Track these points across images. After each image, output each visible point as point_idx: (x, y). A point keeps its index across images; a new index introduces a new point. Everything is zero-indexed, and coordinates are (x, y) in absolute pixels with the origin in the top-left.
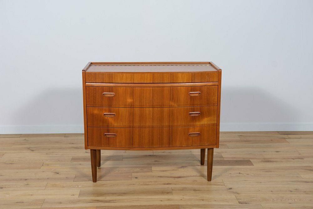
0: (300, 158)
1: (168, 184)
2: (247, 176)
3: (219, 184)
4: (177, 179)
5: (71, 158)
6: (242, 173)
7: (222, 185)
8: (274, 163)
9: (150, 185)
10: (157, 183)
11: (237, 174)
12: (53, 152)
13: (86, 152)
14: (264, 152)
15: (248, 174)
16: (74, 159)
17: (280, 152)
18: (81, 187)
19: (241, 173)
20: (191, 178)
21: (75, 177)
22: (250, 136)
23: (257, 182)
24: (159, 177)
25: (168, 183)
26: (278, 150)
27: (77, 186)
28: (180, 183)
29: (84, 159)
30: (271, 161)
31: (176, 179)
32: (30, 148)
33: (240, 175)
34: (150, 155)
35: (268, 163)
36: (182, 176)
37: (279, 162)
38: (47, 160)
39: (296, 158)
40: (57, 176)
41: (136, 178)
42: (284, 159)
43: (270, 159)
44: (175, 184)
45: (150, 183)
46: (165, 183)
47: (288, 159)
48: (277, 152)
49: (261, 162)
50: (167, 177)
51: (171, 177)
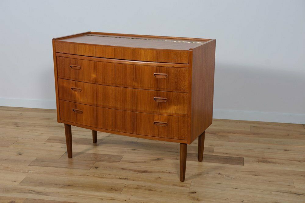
1: (125, 179)
2: (227, 178)
3: (185, 185)
5: (49, 137)
6: (222, 173)
7: (187, 187)
8: (272, 164)
10: (114, 176)
11: (216, 175)
12: (35, 130)
15: (228, 176)
16: (50, 140)
18: (30, 173)
21: (34, 161)
23: (232, 188)
24: (122, 169)
25: (126, 178)
29: (60, 140)
30: (269, 162)
31: (139, 173)
33: (220, 176)
35: (263, 164)
36: (150, 170)
37: (278, 164)
38: (23, 138)
39: (303, 161)
41: (96, 168)
42: (289, 160)
43: (270, 158)
44: (133, 180)
45: (107, 176)
46: (123, 177)
47: (294, 160)
48: (286, 150)
49: (257, 161)
50: (131, 170)
51: (135, 171)
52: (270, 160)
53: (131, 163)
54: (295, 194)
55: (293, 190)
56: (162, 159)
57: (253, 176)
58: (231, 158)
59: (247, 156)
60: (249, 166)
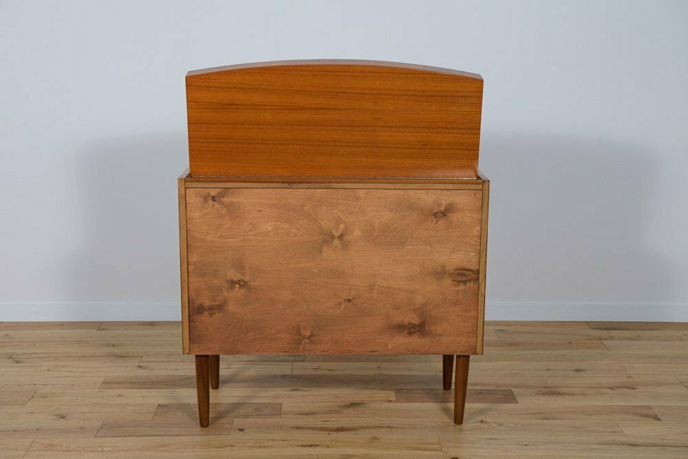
0: (627, 387)
1: (311, 446)
2: (499, 428)
3: (431, 446)
4: (334, 435)
5: (103, 379)
6: (488, 420)
7: (436, 450)
8: (567, 397)
9: (271, 447)
10: (286, 443)
11: (477, 424)
12: (63, 366)
13: (139, 366)
14: (548, 370)
15: (501, 425)
16: (108, 384)
17: (584, 370)
18: (109, 451)
19: (485, 422)
20: (368, 431)
21: (101, 428)
22: (521, 333)
23: (518, 444)
24: (293, 428)
25: (312, 443)
26: (581, 368)
27: (100, 449)
28: (339, 444)
29: (131, 383)
30: (559, 394)
31: (331, 433)
32: (14, 356)
33: (486, 425)
34: (284, 376)
35: (552, 397)
36: (349, 426)
37: (578, 395)
38: (46, 385)
39: (618, 387)
40: (62, 424)
41: (241, 430)
42: (592, 387)
43: (559, 387)
44: (328, 447)
45: (270, 444)
46: (305, 444)
47: (601, 387)
48: (578, 370)
49: (537, 394)
50: (314, 429)
51: (322, 429)
52: (561, 390)
53: (304, 416)
54: (631, 445)
55: (625, 439)
56: (362, 403)
57: (545, 422)
58: (490, 392)
59: (516, 386)
60: (527, 402)
